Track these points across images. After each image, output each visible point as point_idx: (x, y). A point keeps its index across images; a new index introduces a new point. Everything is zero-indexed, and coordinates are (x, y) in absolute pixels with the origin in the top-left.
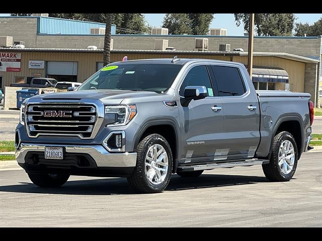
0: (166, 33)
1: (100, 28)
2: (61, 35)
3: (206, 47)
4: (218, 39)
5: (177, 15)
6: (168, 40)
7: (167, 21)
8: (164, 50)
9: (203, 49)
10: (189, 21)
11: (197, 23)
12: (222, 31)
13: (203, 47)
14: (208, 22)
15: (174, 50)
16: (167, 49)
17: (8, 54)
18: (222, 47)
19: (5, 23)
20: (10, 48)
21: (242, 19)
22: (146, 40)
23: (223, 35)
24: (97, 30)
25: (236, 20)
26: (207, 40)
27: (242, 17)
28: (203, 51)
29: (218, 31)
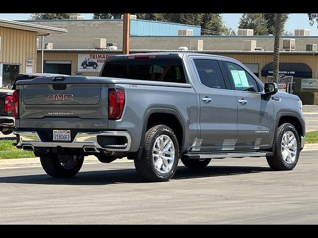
0: (251, 33)
1: (188, 30)
2: (151, 37)
3: (293, 47)
4: (303, 40)
5: (254, 15)
6: (256, 41)
7: (243, 22)
8: (253, 51)
9: (291, 49)
10: (265, 21)
11: (271, 23)
12: (306, 31)
13: (291, 47)
14: (283, 22)
15: (263, 51)
16: (255, 49)
17: (104, 56)
18: (309, 47)
19: (97, 25)
20: (104, 50)
21: (315, 19)
22: (234, 41)
23: (307, 36)
24: (185, 32)
25: (310, 19)
26: (294, 41)
27: (315, 16)
28: (290, 52)
29: (302, 32)
